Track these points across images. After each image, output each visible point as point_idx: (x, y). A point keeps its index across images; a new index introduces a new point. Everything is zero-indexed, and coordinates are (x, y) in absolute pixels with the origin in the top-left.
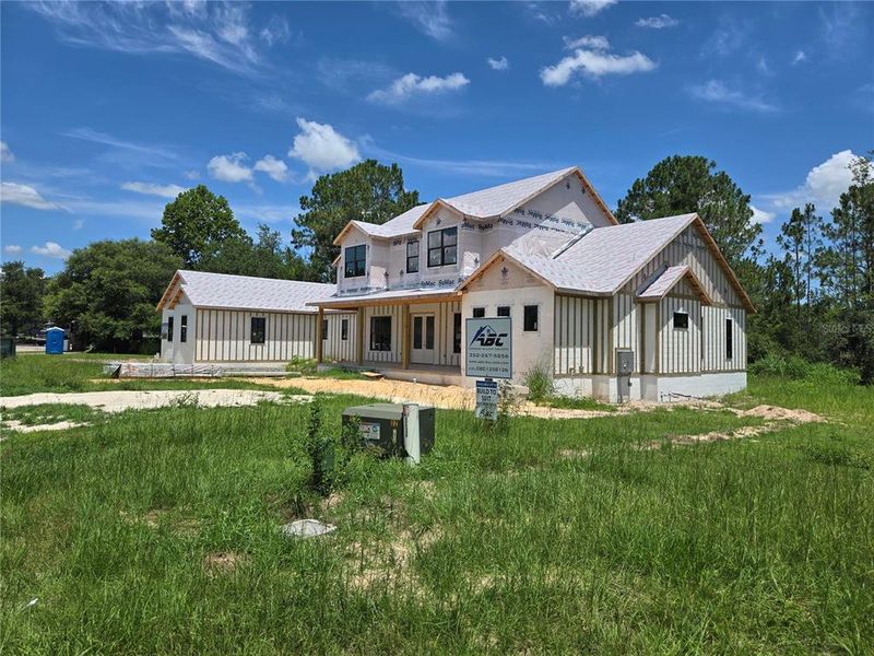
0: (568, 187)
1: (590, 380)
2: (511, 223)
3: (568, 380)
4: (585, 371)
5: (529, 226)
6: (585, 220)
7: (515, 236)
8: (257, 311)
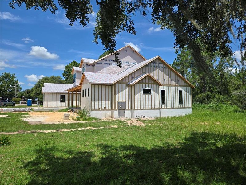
0: (126, 51)
1: (110, 111)
2: (101, 64)
3: (99, 112)
4: (107, 108)
5: (109, 64)
6: (134, 61)
7: (103, 68)
8: (62, 93)
